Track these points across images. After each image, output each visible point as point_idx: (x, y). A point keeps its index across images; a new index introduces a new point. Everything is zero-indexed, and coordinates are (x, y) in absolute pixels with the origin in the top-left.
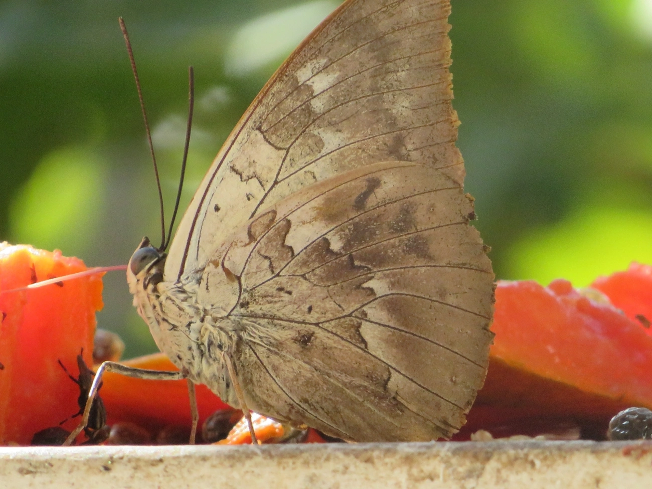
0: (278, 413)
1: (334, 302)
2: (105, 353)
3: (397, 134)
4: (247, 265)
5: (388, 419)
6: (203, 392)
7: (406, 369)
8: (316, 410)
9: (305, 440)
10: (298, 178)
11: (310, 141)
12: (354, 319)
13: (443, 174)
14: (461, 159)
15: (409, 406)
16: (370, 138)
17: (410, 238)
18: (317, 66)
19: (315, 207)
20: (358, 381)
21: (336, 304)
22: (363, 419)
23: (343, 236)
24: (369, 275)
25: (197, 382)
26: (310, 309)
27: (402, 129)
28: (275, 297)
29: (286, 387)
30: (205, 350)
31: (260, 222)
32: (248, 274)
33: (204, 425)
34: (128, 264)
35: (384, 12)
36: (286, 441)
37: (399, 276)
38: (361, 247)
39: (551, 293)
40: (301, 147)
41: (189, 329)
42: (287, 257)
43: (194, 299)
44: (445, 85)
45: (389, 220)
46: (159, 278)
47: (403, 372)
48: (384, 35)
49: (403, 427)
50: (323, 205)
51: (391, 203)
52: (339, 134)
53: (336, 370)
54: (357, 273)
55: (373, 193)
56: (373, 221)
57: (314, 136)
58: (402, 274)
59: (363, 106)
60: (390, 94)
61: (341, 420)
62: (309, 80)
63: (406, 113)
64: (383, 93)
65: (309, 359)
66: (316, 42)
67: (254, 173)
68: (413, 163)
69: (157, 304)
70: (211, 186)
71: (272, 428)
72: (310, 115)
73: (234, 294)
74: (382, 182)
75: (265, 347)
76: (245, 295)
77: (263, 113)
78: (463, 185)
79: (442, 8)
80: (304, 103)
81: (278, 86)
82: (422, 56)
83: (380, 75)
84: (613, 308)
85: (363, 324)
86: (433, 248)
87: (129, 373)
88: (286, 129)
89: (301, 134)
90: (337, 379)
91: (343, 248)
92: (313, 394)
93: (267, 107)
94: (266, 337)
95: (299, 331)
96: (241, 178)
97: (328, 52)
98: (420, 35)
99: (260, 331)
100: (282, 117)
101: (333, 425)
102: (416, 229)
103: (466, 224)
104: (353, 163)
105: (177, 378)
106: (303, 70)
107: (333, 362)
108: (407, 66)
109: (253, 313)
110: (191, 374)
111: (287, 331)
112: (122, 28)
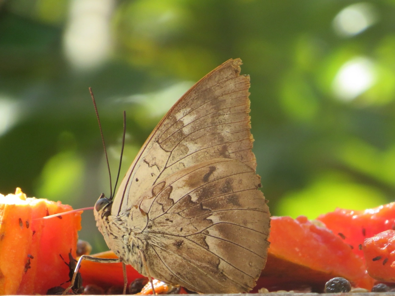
0: (166, 279)
1: (193, 226)
2: (82, 251)
3: (224, 145)
4: (151, 207)
5: (219, 283)
6: (130, 269)
7: (227, 259)
8: (184, 278)
9: (178, 293)
10: (176, 166)
11: (182, 148)
12: (202, 234)
13: (246, 165)
14: (255, 158)
15: (229, 277)
16: (211, 147)
17: (230, 196)
18: (186, 112)
19: (184, 180)
20: (204, 264)
21: (194, 227)
22: (207, 283)
23: (198, 194)
24: (210, 213)
25: (127, 264)
26: (182, 229)
27: (226, 143)
28: (165, 223)
29: (170, 267)
30: (131, 248)
31: (158, 187)
32: (152, 212)
33: (130, 286)
34: (94, 206)
35: (218, 86)
36: (169, 293)
37: (224, 214)
38: (206, 200)
39: (297, 222)
40: (178, 151)
41: (123, 238)
42: (170, 204)
43: (125, 224)
44: (247, 121)
45: (220, 187)
46: (109, 213)
47: (226, 260)
48: (218, 97)
49: (226, 287)
50: (188, 179)
51: (221, 178)
52: (196, 145)
53: (194, 259)
55: (212, 174)
56: (212, 187)
57: (184, 145)
58: (226, 213)
59: (207, 131)
60: (221, 126)
61: (196, 283)
62: (182, 118)
63: (228, 135)
64: (217, 125)
65: (181, 254)
66: (185, 100)
67: (155, 163)
68: (232, 160)
69: (108, 226)
70: (134, 169)
71: (163, 287)
72: (182, 136)
73: (145, 222)
74: (217, 168)
75: (159, 248)
76: (150, 222)
77: (160, 134)
78: (255, 170)
79: (246, 84)
80: (179, 130)
81: (167, 121)
82: (236, 107)
83: (216, 116)
84: (327, 230)
85: (207, 237)
86: (241, 201)
87: (94, 260)
88: (171, 142)
89: (178, 145)
90: (194, 263)
91: (198, 200)
92: (182, 271)
93: (161, 131)
94: (160, 243)
95: (176, 240)
96: (149, 165)
97: (191, 105)
98: (235, 97)
99: (157, 240)
100: (168, 136)
101: (192, 286)
102: (233, 191)
103: (257, 189)
104: (203, 159)
105: (117, 262)
106: (179, 113)
107: (192, 255)
108: (229, 112)
109: (154, 231)
110: (124, 260)
111: (170, 240)
112: (91, 93)
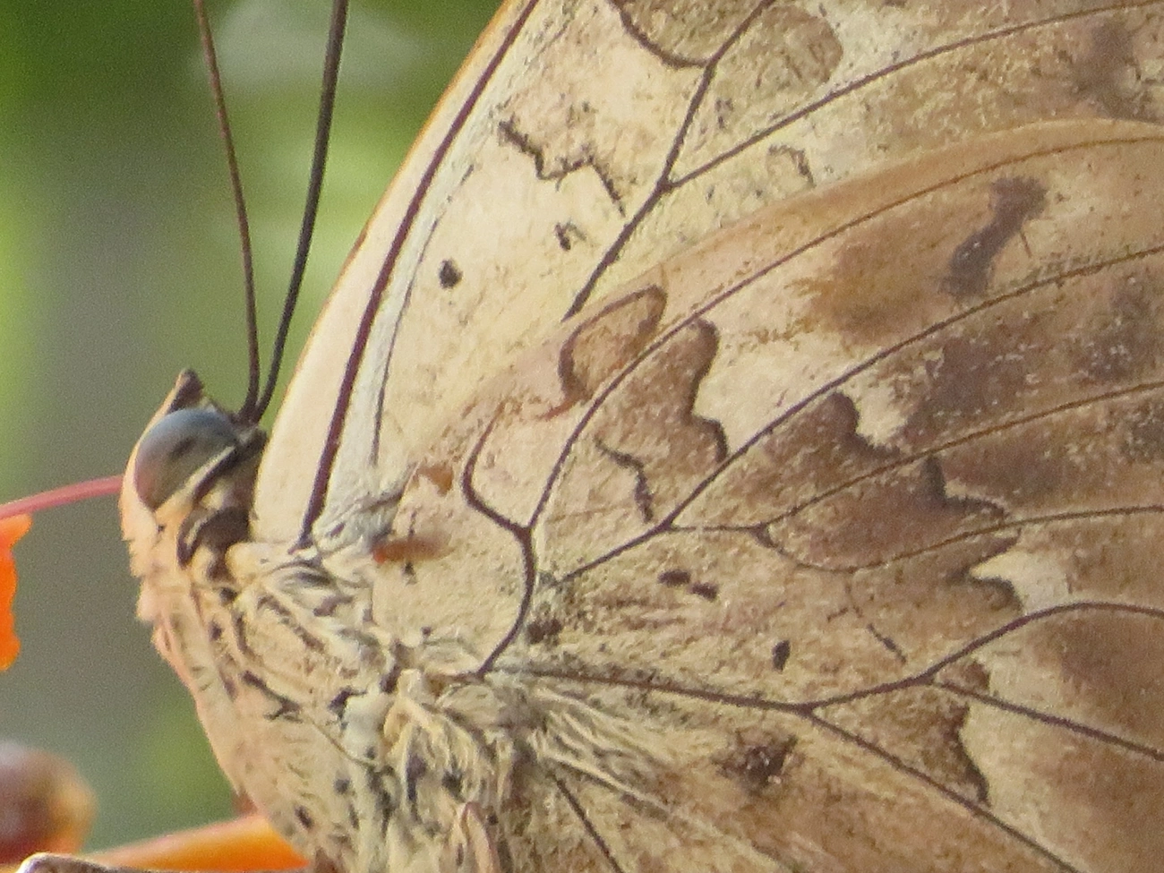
1: (871, 628)
3: (1106, 19)
4: (556, 484)
10: (747, 173)
11: (790, 39)
12: (940, 691)
16: (1007, 32)
17: (1147, 401)
19: (803, 282)
21: (878, 636)
23: (907, 389)
24: (1000, 534)
26: (782, 653)
28: (657, 606)
30: (399, 792)
31: (606, 329)
32: (558, 519)
34: (122, 470)
37: (1106, 542)
38: (972, 431)
40: (760, 59)
41: (341, 716)
42: (700, 461)
43: (360, 608)
45: (1073, 336)
46: (233, 526)
50: (835, 272)
51: (1081, 272)
52: (896, 14)
54: (952, 528)
55: (1018, 237)
56: (1013, 340)
57: (805, 18)
58: (1117, 534)
65: (774, 837)
67: (586, 149)
69: (226, 621)
70: (430, 192)
73: (507, 591)
74: (1051, 195)
75: (613, 789)
76: (547, 598)
85: (972, 710)
89: (757, 12)
91: (905, 432)
94: (620, 754)
95: (738, 732)
96: (540, 165)
99: (594, 733)
104: (946, 121)
107: (861, 850)
109: (574, 665)
111: (694, 733)
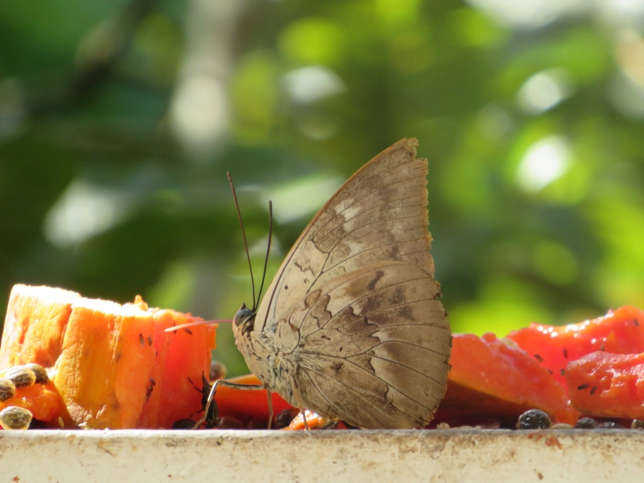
0: (321, 411)
1: (356, 345)
2: (216, 375)
3: (394, 245)
4: (304, 321)
5: (387, 415)
6: (276, 398)
7: (398, 386)
8: (343, 409)
9: (336, 427)
10: (335, 270)
11: (342, 249)
12: (367, 355)
13: (421, 269)
14: (433, 261)
15: (400, 408)
17: (401, 307)
18: (348, 204)
19: (345, 288)
20: (369, 393)
22: (372, 415)
23: (361, 306)
24: (377, 329)
25: (272, 391)
26: (341, 349)
27: (397, 242)
28: (320, 341)
29: (326, 395)
30: (278, 372)
31: (312, 296)
32: (304, 327)
33: (276, 419)
35: (388, 172)
36: (325, 428)
37: (394, 330)
38: (372, 312)
39: (484, 341)
40: (337, 252)
41: (269, 359)
42: (327, 318)
44: (423, 216)
45: (389, 296)
46: (251, 328)
47: (396, 387)
48: (388, 186)
49: (396, 420)
50: (350, 286)
51: (390, 286)
52: (360, 245)
53: (356, 386)
54: (369, 328)
55: (380, 280)
56: (379, 297)
57: (345, 245)
58: (396, 329)
59: (374, 228)
60: (391, 222)
61: (358, 416)
62: (343, 211)
63: (400, 232)
64: (387, 221)
65: (340, 379)
66: (347, 189)
67: (309, 267)
68: (404, 263)
70: (283, 274)
71: (316, 420)
72: (343, 233)
73: (296, 339)
74: (385, 274)
75: (314, 371)
76: (302, 340)
77: (315, 231)
78: (433, 276)
79: (423, 170)
80: (340, 226)
81: (324, 215)
82: (410, 199)
83: (385, 209)
84: (521, 351)
85: (372, 358)
86: (415, 314)
87: (232, 386)
88: (329, 241)
89: (337, 244)
90: (356, 391)
91: (361, 313)
92: (342, 400)
93: (317, 227)
94: (314, 366)
95: (334, 362)
96: (301, 269)
97: (354, 195)
98: (409, 186)
99: (310, 362)
100: (326, 233)
101: (354, 419)
102: (405, 303)
103: (435, 300)
104: (368, 262)
105: (261, 388)
106: (339, 205)
107: (354, 381)
108: (401, 205)
109: (307, 351)
110: (269, 387)
111: (327, 362)
112: (229, 179)
